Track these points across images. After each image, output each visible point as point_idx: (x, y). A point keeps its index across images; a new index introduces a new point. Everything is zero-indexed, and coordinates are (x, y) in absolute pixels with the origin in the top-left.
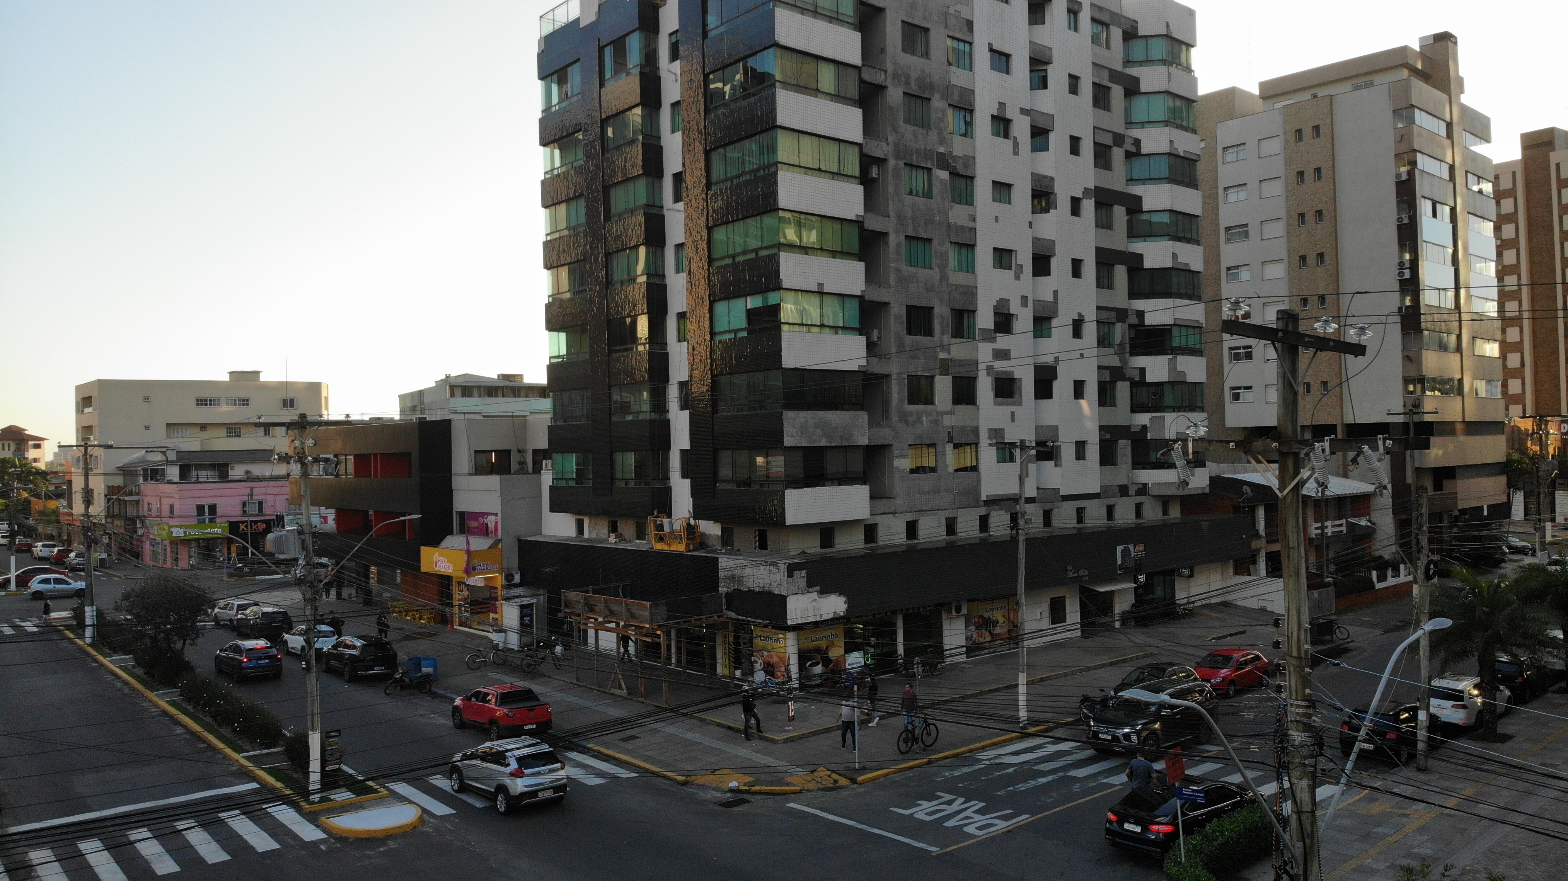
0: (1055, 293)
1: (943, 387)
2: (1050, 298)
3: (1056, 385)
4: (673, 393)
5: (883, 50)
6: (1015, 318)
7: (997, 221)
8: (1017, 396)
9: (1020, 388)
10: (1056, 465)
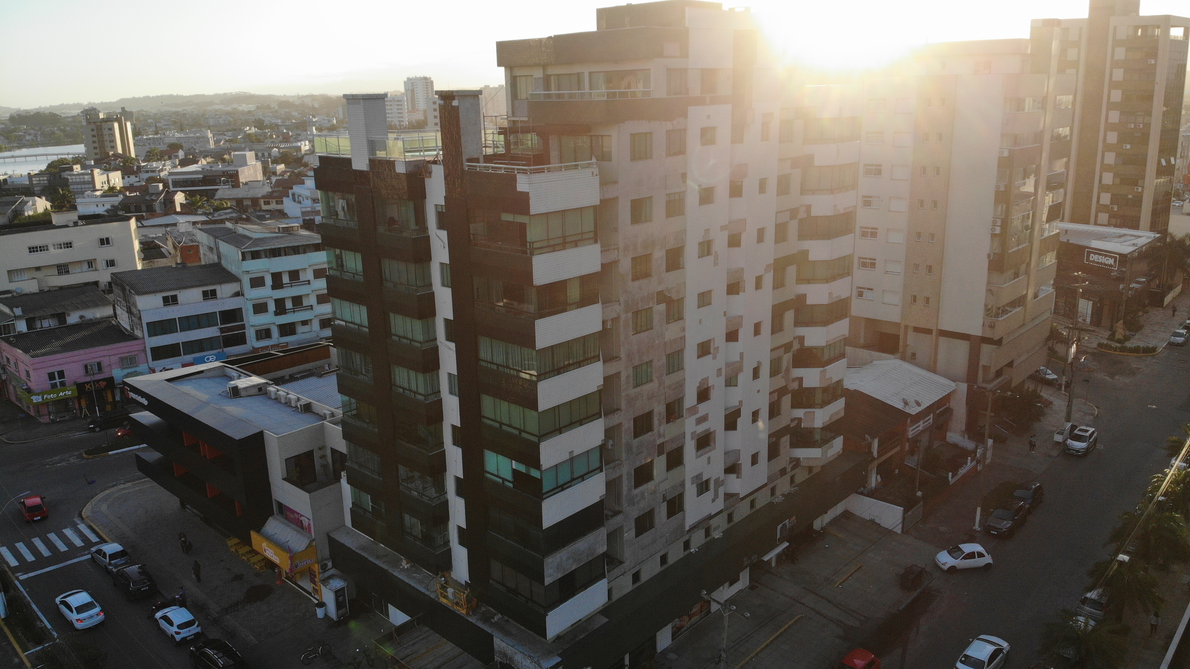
0: (742, 354)
1: (660, 464)
2: (738, 359)
3: (739, 421)
4: (451, 486)
5: (616, 230)
6: (712, 388)
7: (700, 321)
8: (712, 444)
9: (715, 437)
10: (738, 477)
